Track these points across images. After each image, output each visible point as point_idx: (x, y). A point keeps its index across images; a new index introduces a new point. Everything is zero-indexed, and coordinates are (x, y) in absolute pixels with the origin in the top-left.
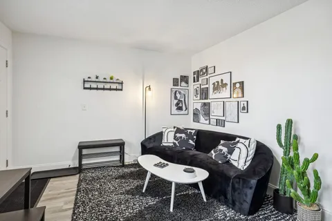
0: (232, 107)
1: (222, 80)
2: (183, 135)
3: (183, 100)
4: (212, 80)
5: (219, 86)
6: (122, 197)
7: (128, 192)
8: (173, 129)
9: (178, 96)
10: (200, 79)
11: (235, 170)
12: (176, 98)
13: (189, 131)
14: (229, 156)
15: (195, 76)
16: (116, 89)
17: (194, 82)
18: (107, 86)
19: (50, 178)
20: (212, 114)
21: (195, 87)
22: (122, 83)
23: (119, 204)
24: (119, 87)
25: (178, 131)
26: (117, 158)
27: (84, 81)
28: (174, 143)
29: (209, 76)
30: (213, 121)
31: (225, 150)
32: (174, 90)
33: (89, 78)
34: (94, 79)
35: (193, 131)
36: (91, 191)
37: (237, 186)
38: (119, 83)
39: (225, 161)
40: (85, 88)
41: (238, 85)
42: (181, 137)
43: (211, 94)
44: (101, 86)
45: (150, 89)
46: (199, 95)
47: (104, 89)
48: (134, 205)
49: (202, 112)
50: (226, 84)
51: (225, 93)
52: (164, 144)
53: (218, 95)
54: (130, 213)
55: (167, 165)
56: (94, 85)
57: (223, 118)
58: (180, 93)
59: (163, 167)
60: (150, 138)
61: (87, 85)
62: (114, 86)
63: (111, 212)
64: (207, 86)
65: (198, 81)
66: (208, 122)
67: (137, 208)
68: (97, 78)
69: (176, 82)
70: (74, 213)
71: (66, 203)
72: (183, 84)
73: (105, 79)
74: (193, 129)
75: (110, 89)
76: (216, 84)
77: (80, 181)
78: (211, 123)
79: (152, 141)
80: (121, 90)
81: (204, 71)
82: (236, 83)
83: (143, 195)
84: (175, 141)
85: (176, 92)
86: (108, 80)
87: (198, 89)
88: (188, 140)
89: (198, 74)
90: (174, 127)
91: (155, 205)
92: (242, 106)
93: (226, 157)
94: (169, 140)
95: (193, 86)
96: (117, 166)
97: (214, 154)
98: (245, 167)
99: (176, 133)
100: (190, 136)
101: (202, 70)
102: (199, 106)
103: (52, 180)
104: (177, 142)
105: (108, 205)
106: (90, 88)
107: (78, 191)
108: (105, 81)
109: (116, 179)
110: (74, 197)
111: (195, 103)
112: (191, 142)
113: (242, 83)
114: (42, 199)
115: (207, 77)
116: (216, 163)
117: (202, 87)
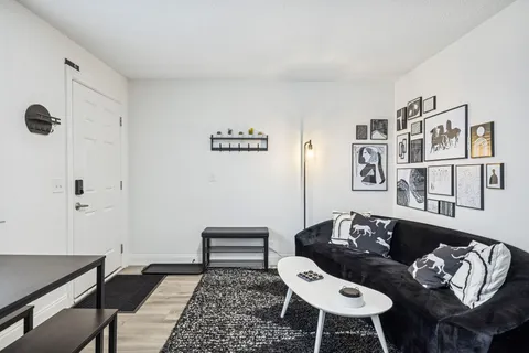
0: (468, 177)
1: (449, 123)
2: (366, 229)
3: (376, 163)
4: (431, 124)
5: (444, 135)
6: (247, 318)
7: (257, 313)
8: (349, 217)
9: (367, 156)
10: (409, 123)
11: (453, 307)
12: (362, 160)
13: (378, 221)
14: (447, 276)
15: (401, 118)
16: (258, 149)
17: (399, 129)
18: (244, 144)
19: (167, 274)
20: (430, 190)
21: (400, 140)
22: (266, 139)
23: (239, 328)
24: (262, 144)
25: (359, 219)
26: (260, 257)
27: (212, 139)
28: (350, 241)
29: (424, 116)
30: (433, 205)
31: (439, 263)
32: (358, 148)
33: (219, 133)
34: (226, 135)
35: (387, 222)
36: (209, 300)
37: (446, 338)
38: (262, 139)
39: (436, 285)
40: (213, 149)
41: (481, 131)
42: (362, 232)
43: (429, 153)
44: (235, 144)
45: (310, 146)
46: (406, 154)
47: (239, 149)
48: (260, 334)
49: (412, 186)
50: (457, 130)
51: (455, 148)
52: (334, 242)
53: (441, 153)
54: (249, 346)
55: (321, 277)
56: (225, 144)
57: (452, 200)
58: (370, 151)
59: (311, 280)
60: (310, 230)
61: (216, 145)
62: (254, 144)
63: (222, 337)
64: (421, 136)
65: (405, 127)
66: (422, 206)
67: (262, 340)
68: (230, 132)
69: (361, 132)
70: (175, 329)
71: (172, 313)
72: (377, 134)
73: (241, 133)
74: (387, 218)
75: (249, 149)
76: (438, 130)
77: (200, 284)
78: (429, 207)
79: (314, 234)
80: (266, 149)
81: (416, 107)
82: (477, 127)
83: (279, 322)
84: (351, 238)
85: (363, 149)
86: (247, 135)
87: (405, 143)
88: (374, 237)
89: (405, 114)
90: (352, 213)
91: (293, 342)
92: (490, 174)
93: (440, 278)
94: (342, 236)
95: (396, 137)
96: (257, 270)
97: (416, 269)
98: (477, 304)
99: (353, 223)
100: (379, 230)
101: (411, 106)
102: (406, 176)
103: (168, 277)
104: (354, 240)
105: (222, 327)
106: (221, 149)
107: (193, 298)
108: (241, 136)
109: (249, 289)
110: (184, 306)
111: (399, 169)
112: (381, 241)
113: (491, 127)
114: (149, 300)
115: (421, 119)
116: (416, 287)
117: (412, 138)
